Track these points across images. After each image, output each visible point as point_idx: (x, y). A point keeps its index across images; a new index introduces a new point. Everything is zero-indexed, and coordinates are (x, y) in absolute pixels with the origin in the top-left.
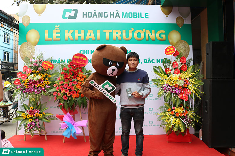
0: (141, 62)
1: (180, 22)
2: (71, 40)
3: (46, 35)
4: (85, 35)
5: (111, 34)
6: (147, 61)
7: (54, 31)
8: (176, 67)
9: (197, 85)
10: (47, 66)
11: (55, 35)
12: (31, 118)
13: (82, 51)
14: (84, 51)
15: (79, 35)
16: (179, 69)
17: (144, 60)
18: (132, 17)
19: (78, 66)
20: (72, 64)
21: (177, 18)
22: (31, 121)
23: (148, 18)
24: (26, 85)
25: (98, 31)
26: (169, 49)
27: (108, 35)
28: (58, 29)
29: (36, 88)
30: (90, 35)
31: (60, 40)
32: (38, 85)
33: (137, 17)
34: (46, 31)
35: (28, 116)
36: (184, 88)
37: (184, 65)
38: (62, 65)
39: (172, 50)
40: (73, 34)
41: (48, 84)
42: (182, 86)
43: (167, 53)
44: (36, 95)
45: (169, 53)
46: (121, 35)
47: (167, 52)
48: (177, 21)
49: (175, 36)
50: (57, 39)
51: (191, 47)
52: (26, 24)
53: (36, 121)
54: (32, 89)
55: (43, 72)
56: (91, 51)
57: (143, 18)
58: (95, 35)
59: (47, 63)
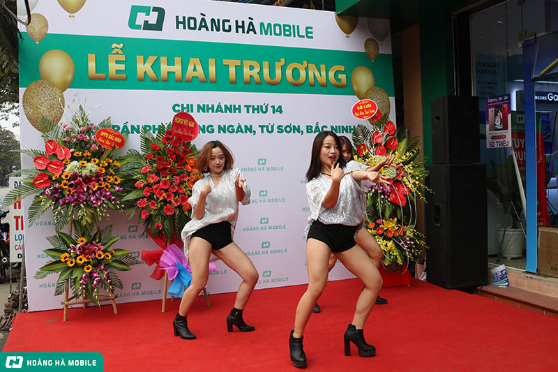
0: (302, 132)
1: (372, 50)
2: (153, 80)
3: (92, 65)
4: (184, 69)
5: (239, 69)
6: (313, 129)
7: (110, 56)
8: (378, 141)
9: (418, 176)
10: (110, 141)
11: (113, 67)
12: (88, 263)
13: (179, 106)
14: (183, 105)
15: (171, 68)
16: (383, 145)
17: (307, 127)
18: (280, 34)
19: (181, 140)
20: (171, 137)
21: (366, 42)
22: (91, 269)
23: (312, 38)
24: (67, 187)
25: (212, 61)
26: (363, 105)
27: (232, 70)
28: (120, 52)
29: (91, 192)
30: (195, 69)
31: (125, 79)
32: (94, 186)
33: (290, 35)
34: (91, 57)
35: (81, 260)
36: (396, 182)
37: (392, 139)
38: (146, 139)
39: (369, 108)
40: (156, 66)
41: (117, 183)
42: (393, 179)
43: (358, 115)
44: (95, 208)
45: (363, 113)
46: (260, 73)
47: (358, 111)
48: (366, 47)
49: (364, 79)
50: (119, 75)
51: (392, 100)
52: (37, 36)
53: (101, 270)
54: (81, 196)
55: (98, 154)
56: (199, 106)
57: (303, 37)
58: (206, 70)
59: (110, 133)
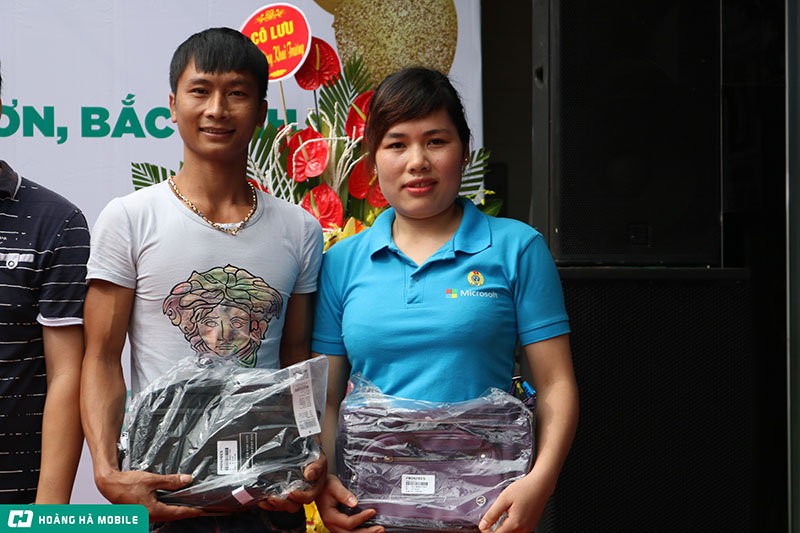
0: (63, 132)
6: (112, 122)
8: (313, 169)
16: (336, 187)
17: (87, 112)
26: (268, 24)
39: (287, 38)
